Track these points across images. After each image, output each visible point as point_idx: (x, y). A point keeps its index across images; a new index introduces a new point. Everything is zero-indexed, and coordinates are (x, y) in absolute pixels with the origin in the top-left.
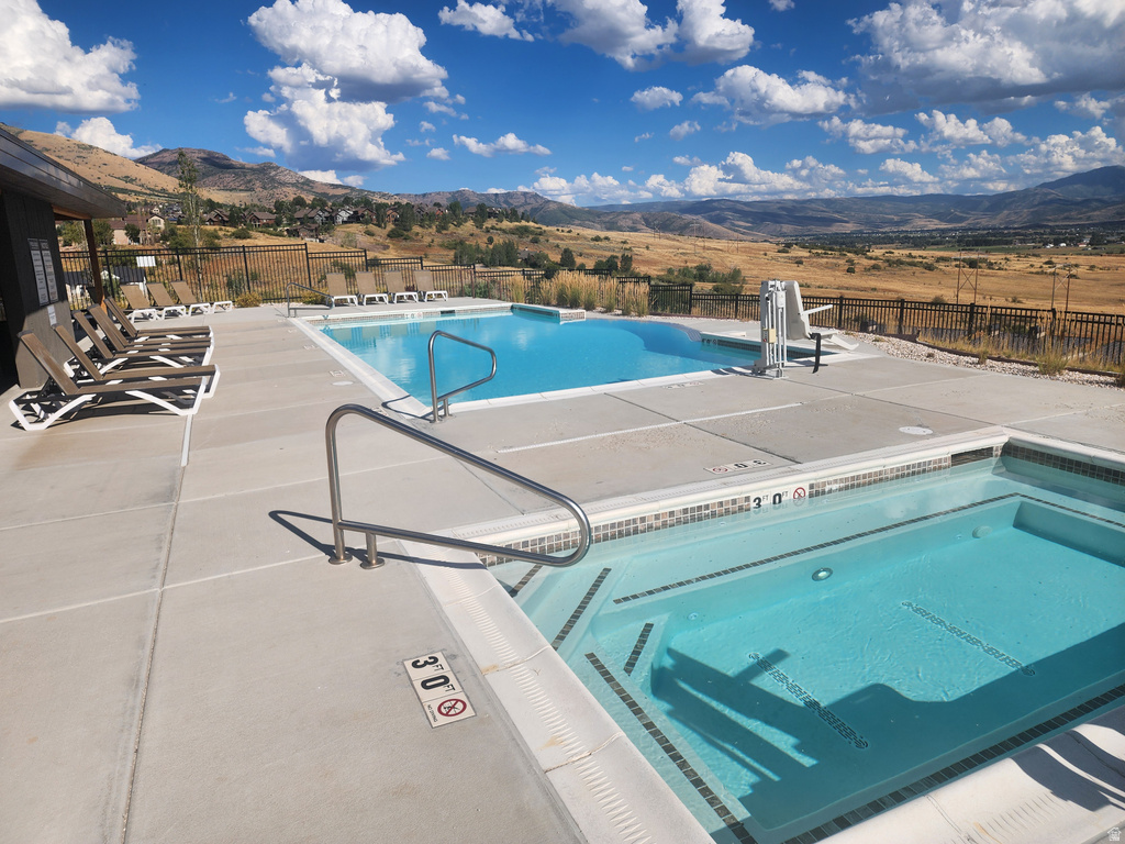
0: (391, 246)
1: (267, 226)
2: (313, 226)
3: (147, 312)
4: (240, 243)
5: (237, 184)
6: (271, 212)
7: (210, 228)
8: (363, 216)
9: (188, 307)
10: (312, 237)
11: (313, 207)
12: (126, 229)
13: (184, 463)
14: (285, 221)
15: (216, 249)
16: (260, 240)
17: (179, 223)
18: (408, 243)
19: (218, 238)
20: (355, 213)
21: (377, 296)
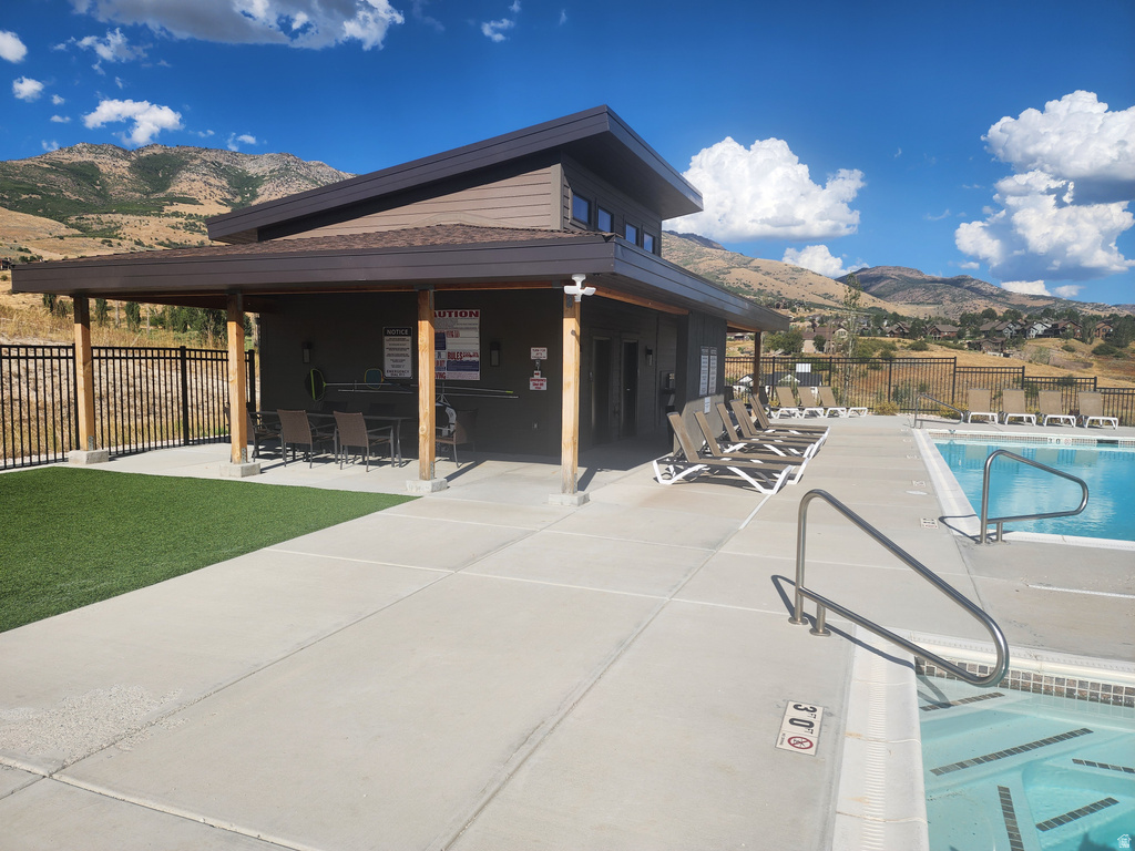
0: (1095, 363)
1: (948, 338)
2: (1000, 340)
3: (793, 410)
4: (916, 354)
5: (926, 298)
6: (954, 324)
7: (889, 340)
8: (1064, 329)
9: (826, 409)
10: (996, 350)
11: (1003, 320)
12: (814, 339)
13: (742, 527)
14: (968, 334)
15: (890, 359)
16: (937, 352)
17: (862, 335)
18: (1121, 362)
19: (895, 349)
20: (1055, 326)
21: (1025, 416)
